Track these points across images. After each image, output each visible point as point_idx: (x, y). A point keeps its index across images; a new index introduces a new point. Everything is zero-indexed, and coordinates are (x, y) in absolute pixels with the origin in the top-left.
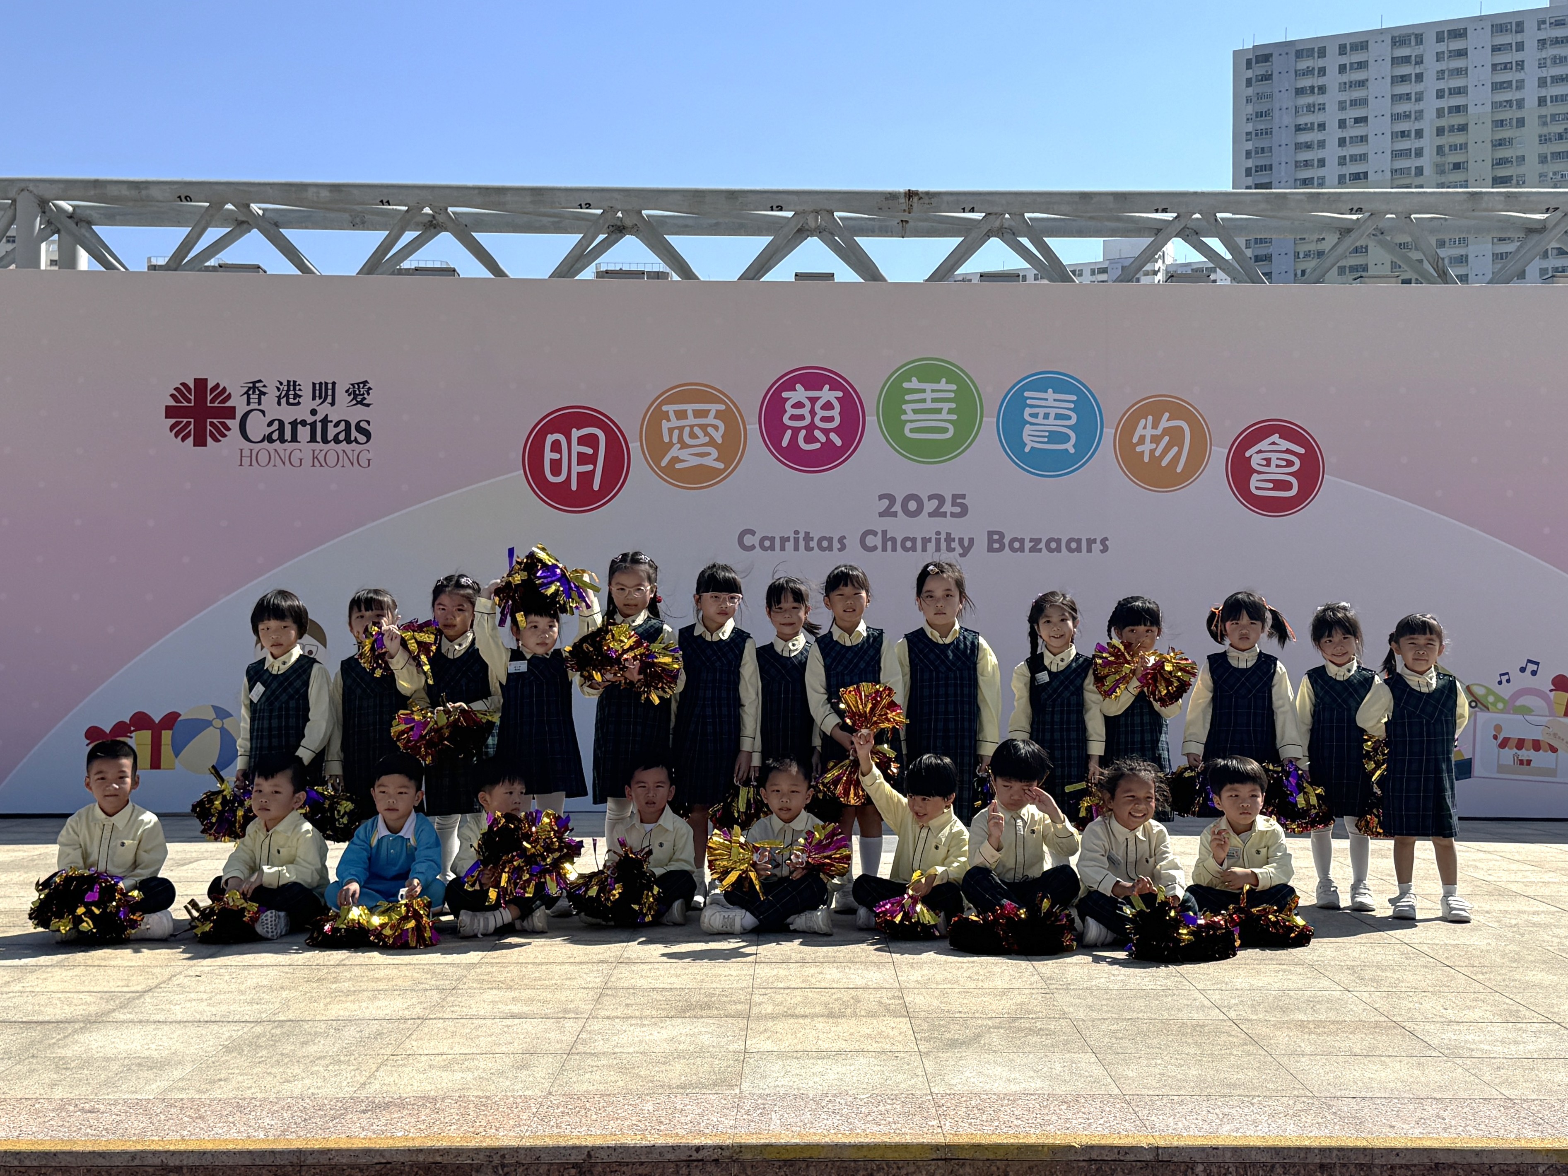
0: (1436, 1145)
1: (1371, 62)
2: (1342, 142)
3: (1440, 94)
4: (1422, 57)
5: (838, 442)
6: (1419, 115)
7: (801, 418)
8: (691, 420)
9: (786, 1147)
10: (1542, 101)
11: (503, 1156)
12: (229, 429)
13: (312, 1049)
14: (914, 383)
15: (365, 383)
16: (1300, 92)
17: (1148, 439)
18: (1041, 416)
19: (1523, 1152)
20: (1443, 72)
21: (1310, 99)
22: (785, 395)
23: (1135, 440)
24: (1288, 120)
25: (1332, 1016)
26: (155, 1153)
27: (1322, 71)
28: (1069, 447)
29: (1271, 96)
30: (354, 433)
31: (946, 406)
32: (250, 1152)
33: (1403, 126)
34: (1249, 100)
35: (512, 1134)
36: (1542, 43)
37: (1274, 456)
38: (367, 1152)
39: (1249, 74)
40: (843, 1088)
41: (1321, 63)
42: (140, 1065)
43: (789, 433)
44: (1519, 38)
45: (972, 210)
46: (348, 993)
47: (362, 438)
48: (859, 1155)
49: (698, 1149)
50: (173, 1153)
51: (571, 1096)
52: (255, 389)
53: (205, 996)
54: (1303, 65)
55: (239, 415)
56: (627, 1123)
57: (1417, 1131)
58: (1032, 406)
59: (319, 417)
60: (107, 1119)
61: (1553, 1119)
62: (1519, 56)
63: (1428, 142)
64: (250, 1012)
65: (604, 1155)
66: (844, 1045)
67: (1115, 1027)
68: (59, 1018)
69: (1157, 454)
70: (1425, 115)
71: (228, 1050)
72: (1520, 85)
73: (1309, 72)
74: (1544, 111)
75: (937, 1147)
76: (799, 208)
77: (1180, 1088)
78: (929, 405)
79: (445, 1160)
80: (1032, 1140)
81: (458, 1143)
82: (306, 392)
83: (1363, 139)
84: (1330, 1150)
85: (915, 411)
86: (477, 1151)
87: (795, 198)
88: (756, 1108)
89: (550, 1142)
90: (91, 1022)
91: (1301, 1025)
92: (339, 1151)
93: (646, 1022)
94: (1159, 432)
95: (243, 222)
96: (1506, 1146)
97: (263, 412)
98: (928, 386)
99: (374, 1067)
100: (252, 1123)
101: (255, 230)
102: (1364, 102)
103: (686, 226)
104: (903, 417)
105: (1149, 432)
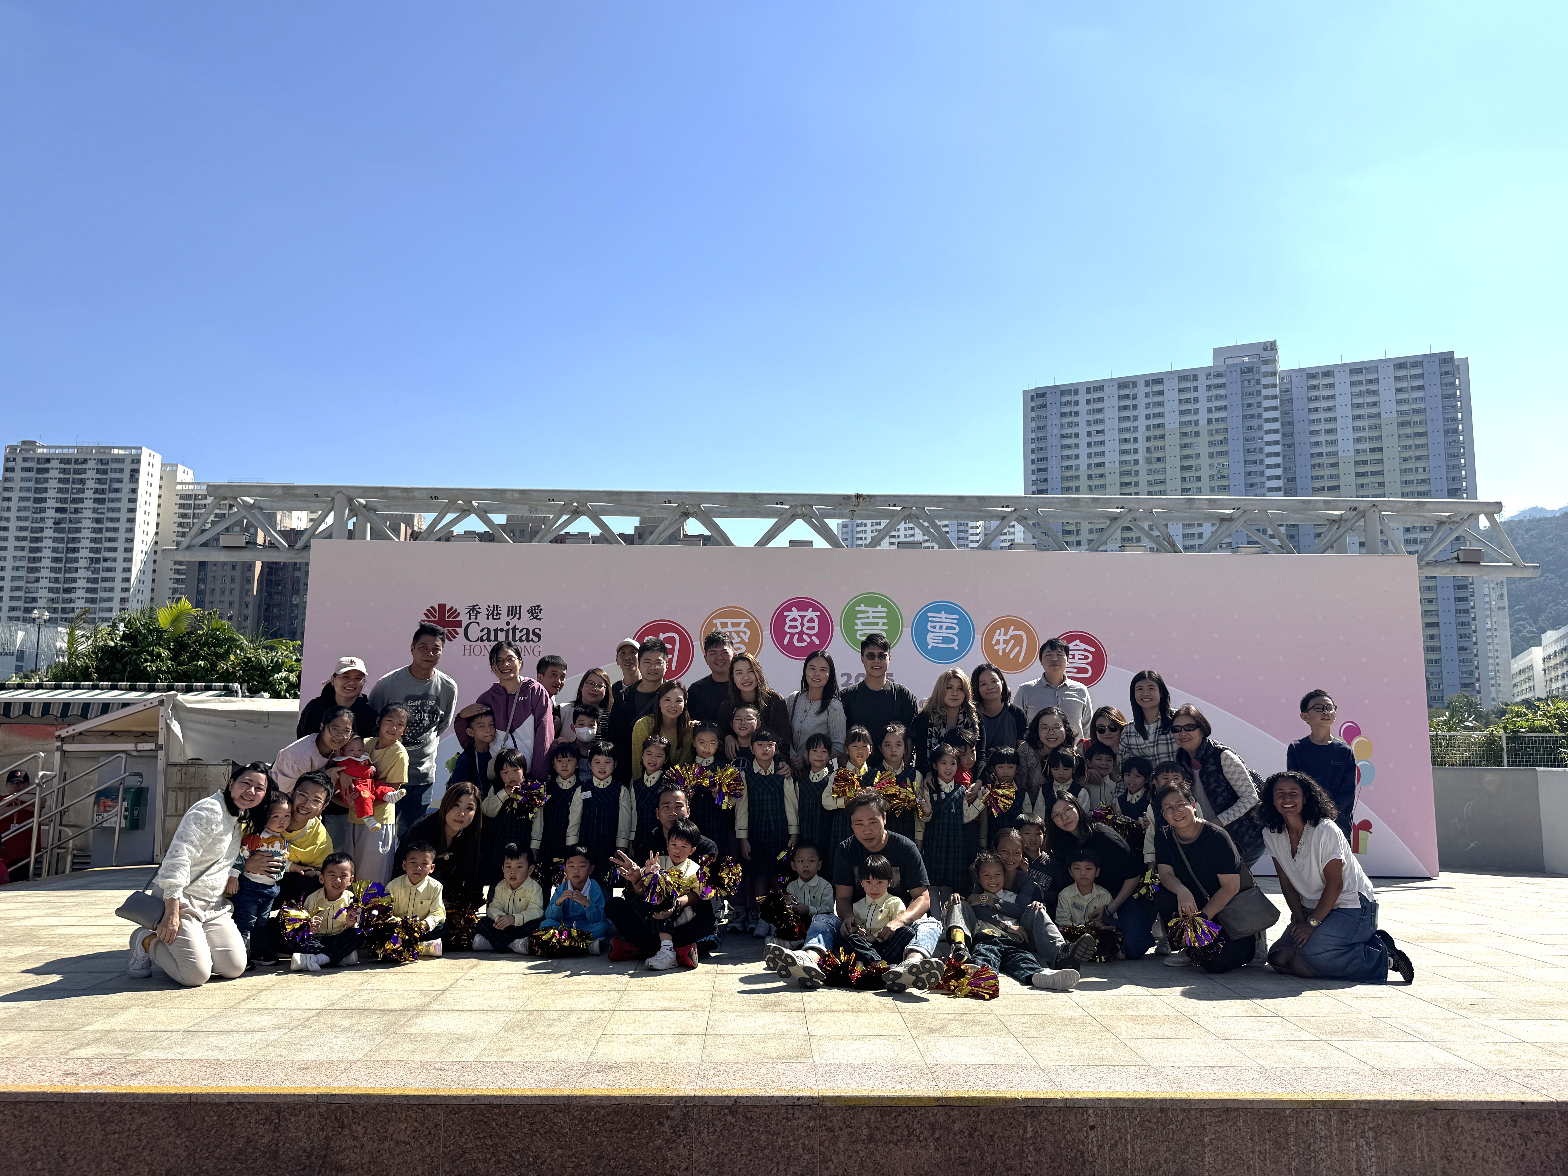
0: (1227, 1097)
1: (1106, 398)
2: (1089, 445)
3: (1148, 417)
4: (1136, 395)
5: (817, 642)
6: (1136, 429)
7: (796, 627)
8: (730, 628)
9: (850, 1098)
10: (1210, 421)
11: (686, 1101)
12: (457, 634)
13: (554, 1030)
14: (862, 608)
15: (539, 606)
16: (1063, 415)
17: (1001, 642)
18: (938, 627)
19: (1277, 1102)
20: (1149, 404)
21: (1069, 419)
22: (786, 614)
23: (994, 643)
24: (1056, 431)
25: (1149, 1012)
26: (486, 1097)
27: (1076, 403)
28: (955, 646)
29: (1046, 417)
30: (531, 636)
31: (881, 621)
32: (540, 1097)
33: (1126, 435)
34: (1033, 420)
35: (688, 1087)
36: (1209, 387)
37: (1077, 653)
38: (608, 1097)
39: (1033, 404)
40: (874, 1060)
41: (1076, 398)
42: (458, 1039)
43: (788, 636)
44: (1195, 384)
45: (894, 505)
46: (564, 993)
47: (536, 639)
48: (893, 1103)
49: (799, 1098)
50: (496, 1097)
51: (716, 1063)
52: (474, 610)
53: (481, 993)
54: (1065, 399)
55: (464, 626)
56: (753, 1081)
57: (1214, 1088)
58: (932, 622)
59: (511, 626)
60: (452, 1075)
61: (1291, 1080)
62: (1195, 395)
63: (1142, 445)
64: (511, 1005)
65: (744, 1101)
66: (867, 1032)
67: (1023, 1020)
68: (401, 1007)
69: (1007, 651)
70: (1139, 429)
71: (506, 1029)
72: (1196, 411)
73: (1068, 403)
74: (1211, 427)
75: (938, 1099)
76: (793, 504)
77: (1071, 1061)
78: (871, 620)
79: (653, 1103)
80: (993, 1095)
81: (659, 1093)
82: (504, 611)
83: (1102, 443)
84: (1166, 1100)
85: (863, 624)
86: (671, 1098)
87: (791, 498)
88: (826, 1073)
89: (713, 1093)
90: (421, 1010)
91: (1132, 1019)
92: (591, 1097)
93: (745, 1014)
94: (1008, 637)
95: (466, 510)
96: (1267, 1098)
97: (478, 624)
98: (870, 609)
99: (595, 1042)
100: (536, 1078)
101: (473, 515)
102: (1102, 421)
103: (725, 513)
104: (856, 627)
105: (1002, 638)
